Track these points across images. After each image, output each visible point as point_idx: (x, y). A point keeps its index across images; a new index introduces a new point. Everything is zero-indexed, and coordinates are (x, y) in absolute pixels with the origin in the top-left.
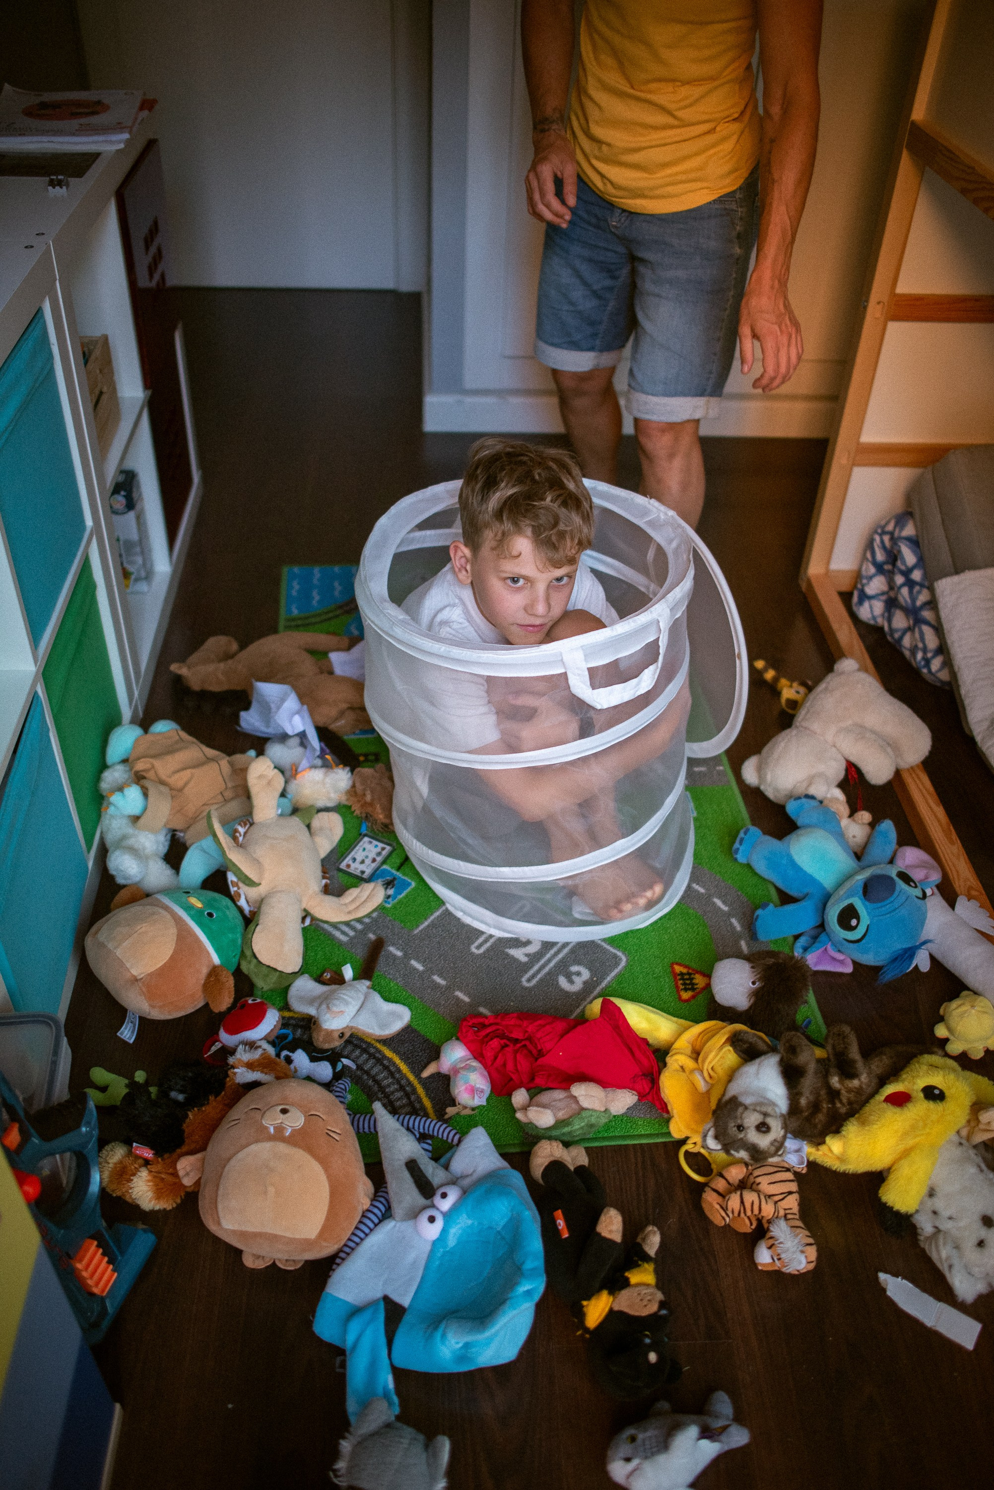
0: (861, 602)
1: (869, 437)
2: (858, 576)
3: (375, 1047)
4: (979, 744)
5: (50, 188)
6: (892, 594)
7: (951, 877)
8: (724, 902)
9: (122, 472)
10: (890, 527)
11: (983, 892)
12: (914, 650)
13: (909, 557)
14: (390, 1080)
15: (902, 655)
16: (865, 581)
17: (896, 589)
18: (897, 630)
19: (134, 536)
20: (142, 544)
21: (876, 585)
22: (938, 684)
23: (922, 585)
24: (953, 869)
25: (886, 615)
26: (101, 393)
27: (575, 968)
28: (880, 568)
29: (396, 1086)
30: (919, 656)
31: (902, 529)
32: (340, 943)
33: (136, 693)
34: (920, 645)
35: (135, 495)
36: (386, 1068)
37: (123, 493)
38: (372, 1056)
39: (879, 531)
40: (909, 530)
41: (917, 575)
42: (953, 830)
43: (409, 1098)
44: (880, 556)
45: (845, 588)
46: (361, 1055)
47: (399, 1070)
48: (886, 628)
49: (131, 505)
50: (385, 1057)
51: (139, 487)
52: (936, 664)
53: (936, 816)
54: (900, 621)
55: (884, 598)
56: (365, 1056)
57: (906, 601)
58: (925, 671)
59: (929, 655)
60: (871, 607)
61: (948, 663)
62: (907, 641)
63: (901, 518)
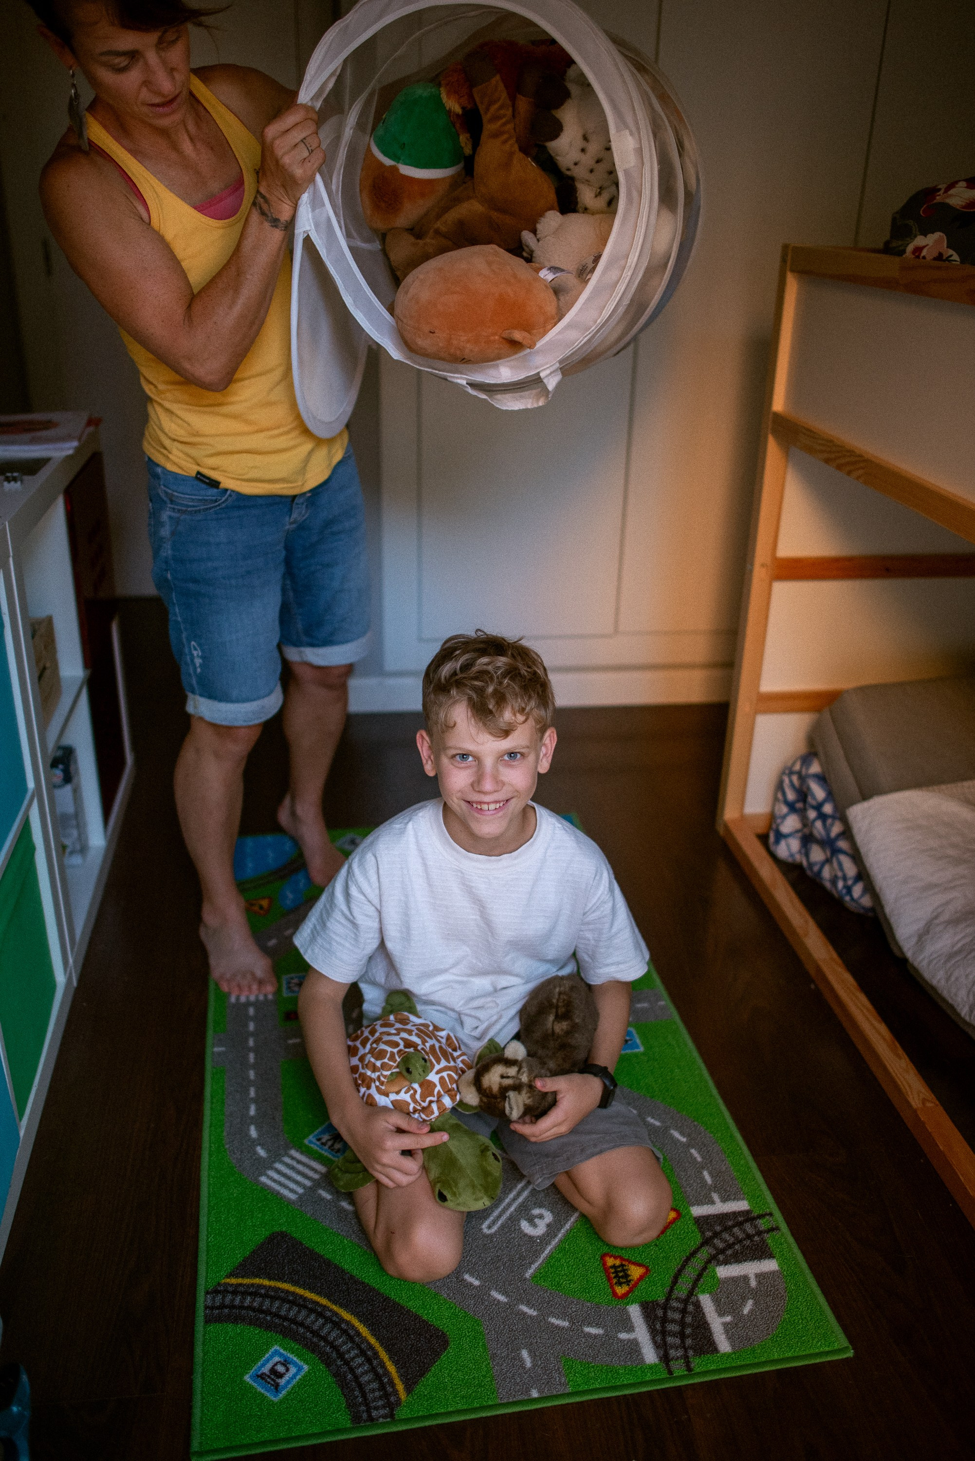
0: (777, 842)
1: (768, 685)
2: (772, 819)
3: (331, 1311)
4: (911, 960)
5: (6, 483)
6: (806, 831)
7: (904, 1091)
8: (682, 1134)
9: (60, 748)
10: (797, 767)
11: (938, 1103)
12: (834, 881)
13: (818, 792)
14: (350, 1345)
15: (822, 888)
16: (779, 821)
17: (810, 825)
18: (816, 863)
19: (71, 810)
20: (77, 818)
21: (791, 824)
22: (862, 911)
23: (833, 817)
24: (904, 1083)
25: (803, 851)
26: (44, 668)
27: (536, 1211)
28: (792, 807)
29: (356, 1352)
30: (840, 884)
31: (807, 769)
32: (290, 1202)
33: (71, 961)
34: (840, 874)
35: (72, 768)
36: (345, 1332)
37: (61, 766)
38: (328, 1320)
39: (787, 772)
40: (815, 768)
41: (828, 809)
42: (898, 1045)
43: (371, 1364)
44: (791, 796)
45: (761, 830)
46: (317, 1320)
47: (358, 1334)
48: (805, 863)
49: (68, 778)
50: (342, 1320)
51: (76, 762)
52: (857, 890)
53: (879, 1033)
54: (817, 854)
55: (800, 834)
56: (321, 1321)
57: (820, 833)
58: (847, 898)
59: (850, 882)
60: (788, 846)
61: (870, 888)
62: (826, 873)
63: (806, 759)
